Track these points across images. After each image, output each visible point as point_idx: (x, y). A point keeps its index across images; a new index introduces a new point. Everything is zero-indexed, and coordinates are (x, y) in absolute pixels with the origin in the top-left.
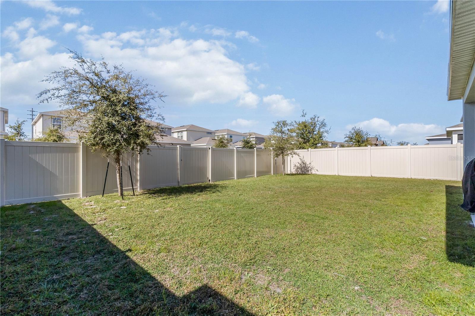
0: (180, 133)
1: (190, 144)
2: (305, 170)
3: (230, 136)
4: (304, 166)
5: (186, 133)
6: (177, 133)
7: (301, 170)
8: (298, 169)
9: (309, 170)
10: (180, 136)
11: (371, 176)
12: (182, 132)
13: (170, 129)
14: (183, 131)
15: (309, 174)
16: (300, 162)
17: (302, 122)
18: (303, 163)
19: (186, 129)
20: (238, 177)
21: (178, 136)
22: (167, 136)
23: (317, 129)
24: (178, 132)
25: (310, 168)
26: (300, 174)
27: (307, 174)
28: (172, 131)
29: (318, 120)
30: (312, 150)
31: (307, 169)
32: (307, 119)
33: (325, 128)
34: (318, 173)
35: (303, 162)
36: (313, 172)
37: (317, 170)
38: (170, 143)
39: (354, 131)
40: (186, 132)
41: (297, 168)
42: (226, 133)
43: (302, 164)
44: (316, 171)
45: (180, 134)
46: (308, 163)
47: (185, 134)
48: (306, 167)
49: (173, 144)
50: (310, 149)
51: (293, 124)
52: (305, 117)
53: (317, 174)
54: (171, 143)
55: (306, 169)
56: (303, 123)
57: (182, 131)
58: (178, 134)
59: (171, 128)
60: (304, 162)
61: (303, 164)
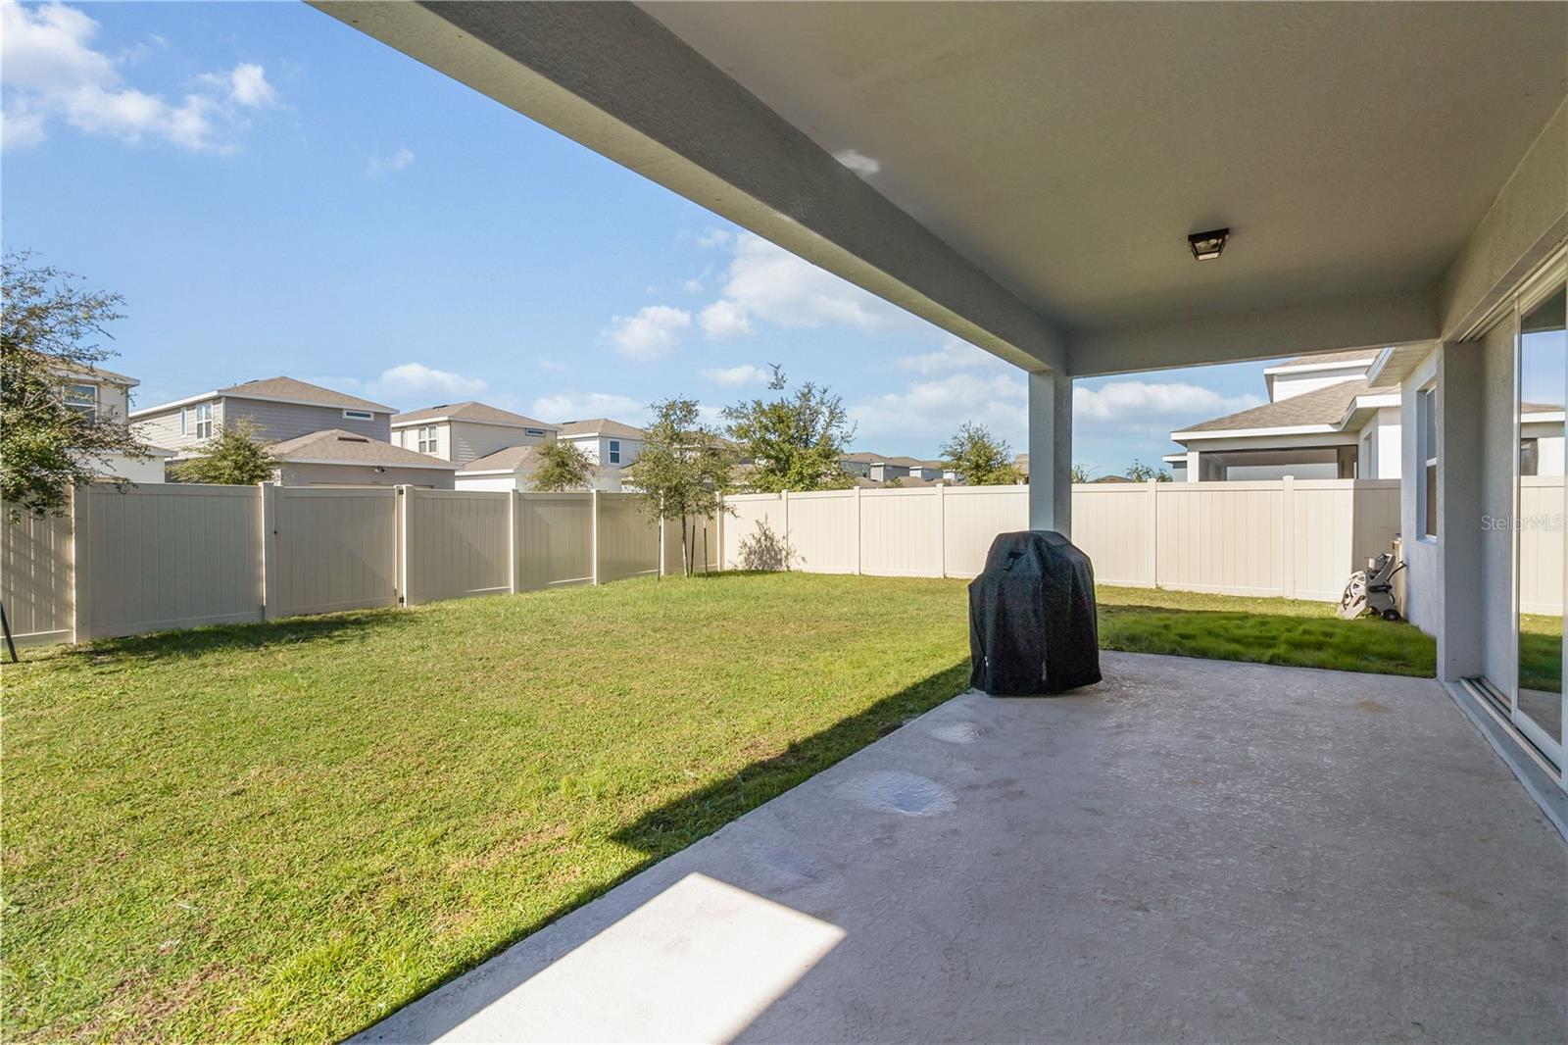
0: (427, 429)
1: (454, 471)
2: (771, 558)
3: (611, 442)
4: (769, 544)
5: (448, 431)
6: (418, 431)
7: (760, 559)
8: (753, 557)
9: (781, 559)
10: (427, 440)
11: (945, 577)
12: (435, 428)
13: (384, 416)
14: (437, 423)
15: (780, 572)
16: (758, 534)
17: (772, 404)
18: (766, 536)
19: (446, 418)
20: (524, 586)
21: (421, 443)
22: (365, 441)
23: (819, 428)
24: (421, 427)
25: (784, 553)
26: (757, 572)
27: (775, 572)
28: (393, 425)
29: (822, 399)
30: (792, 495)
31: (776, 554)
32: (790, 396)
33: (841, 425)
34: (806, 568)
35: (765, 534)
36: (794, 564)
37: (803, 559)
38: (375, 467)
39: (966, 435)
40: (448, 427)
41: (750, 553)
42: (596, 434)
43: (763, 538)
44: (800, 560)
45: (426, 436)
46: (778, 537)
47: (443, 434)
48: (774, 550)
49: (383, 471)
50: (784, 492)
51: (746, 411)
52: (782, 388)
53: (803, 571)
54: (378, 467)
55: (773, 553)
56: (774, 407)
57: (433, 425)
58: (420, 434)
59: (388, 415)
60: (767, 532)
61: (766, 540)
